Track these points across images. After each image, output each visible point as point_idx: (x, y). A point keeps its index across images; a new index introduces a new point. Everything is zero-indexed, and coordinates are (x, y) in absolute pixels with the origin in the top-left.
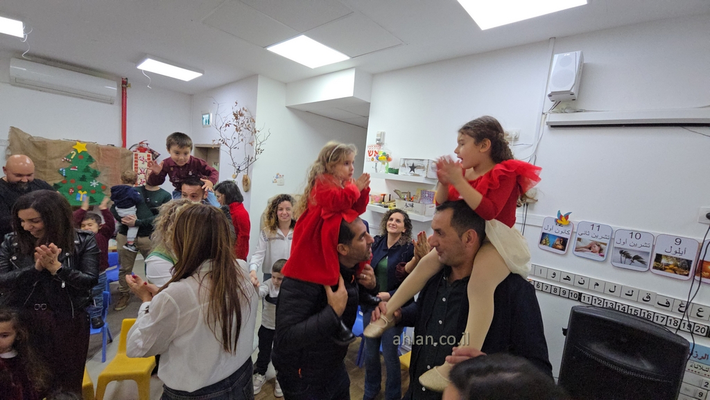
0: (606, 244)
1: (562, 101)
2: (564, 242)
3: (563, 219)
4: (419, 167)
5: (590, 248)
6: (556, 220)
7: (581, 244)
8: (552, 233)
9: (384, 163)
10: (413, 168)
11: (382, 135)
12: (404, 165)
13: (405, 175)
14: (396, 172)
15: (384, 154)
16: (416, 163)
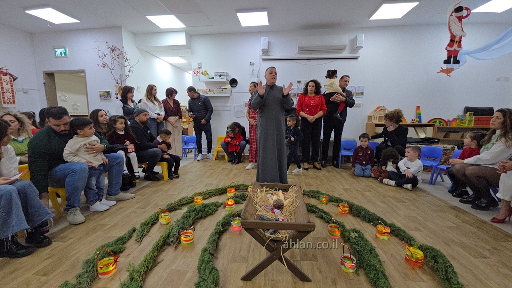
1: (265, 52)
4: (223, 75)
9: (205, 76)
10: (220, 76)
11: (201, 64)
12: (216, 75)
13: (217, 79)
14: (213, 78)
15: (205, 71)
16: (222, 74)
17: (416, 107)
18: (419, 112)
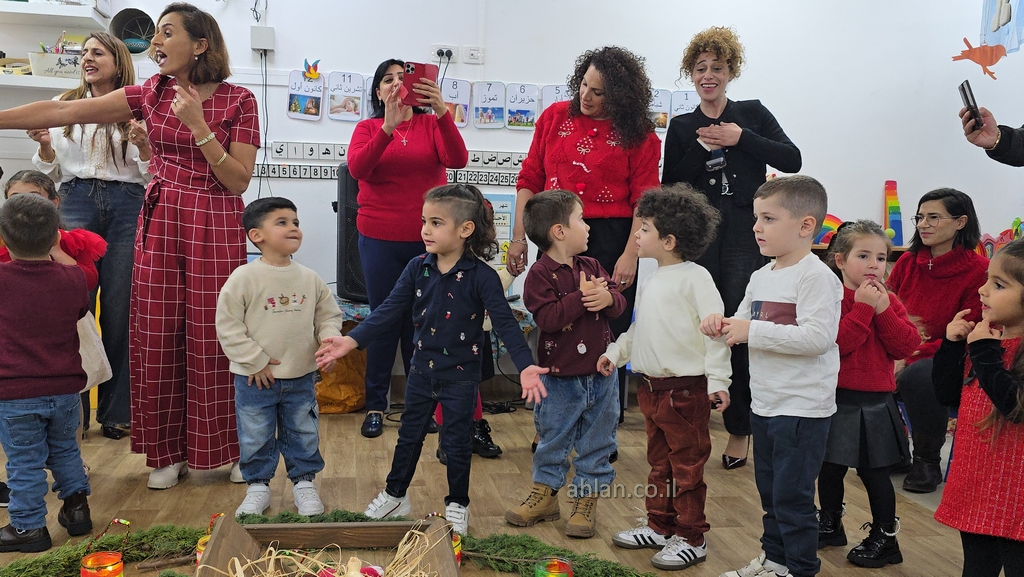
0: (359, 98)
2: (317, 102)
3: (312, 70)
5: (345, 107)
6: (304, 74)
7: (336, 103)
8: (301, 92)
17: (883, 185)
18: (891, 203)
